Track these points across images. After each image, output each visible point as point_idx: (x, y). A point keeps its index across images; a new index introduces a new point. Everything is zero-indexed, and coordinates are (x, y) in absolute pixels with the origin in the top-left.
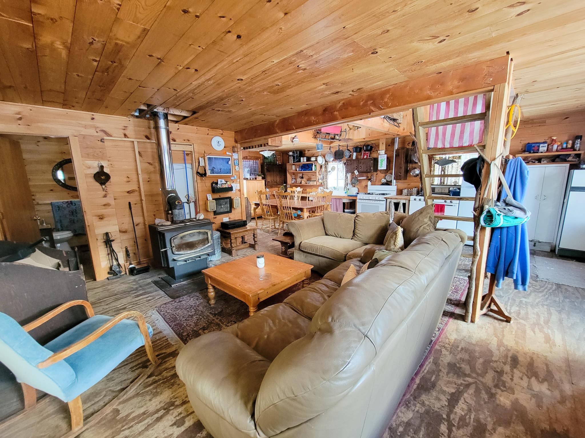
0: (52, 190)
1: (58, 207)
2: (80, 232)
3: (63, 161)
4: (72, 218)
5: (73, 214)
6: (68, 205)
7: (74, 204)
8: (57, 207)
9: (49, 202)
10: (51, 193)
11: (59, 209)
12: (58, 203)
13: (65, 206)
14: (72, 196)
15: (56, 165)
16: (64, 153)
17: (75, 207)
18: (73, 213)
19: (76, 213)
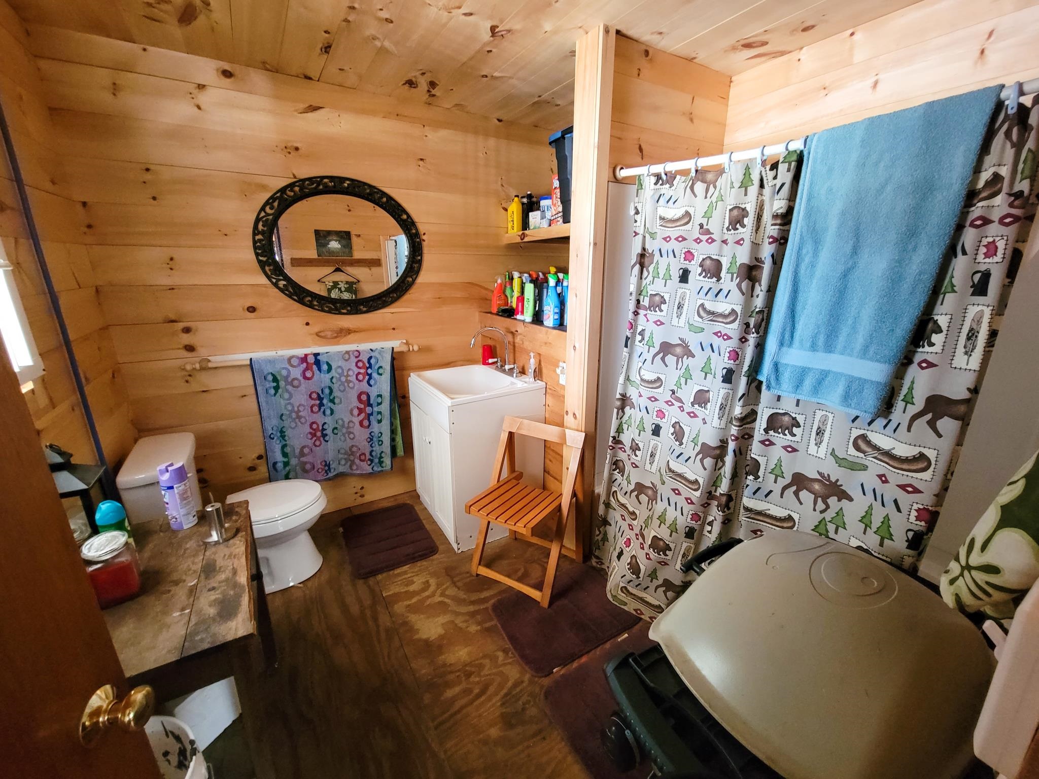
0: (252, 309)
1: (275, 379)
2: (341, 469)
3: (291, 186)
4: (319, 419)
5: (321, 405)
6: (307, 369)
7: (325, 367)
8: (270, 378)
9: (243, 358)
10: (252, 322)
11: (277, 388)
12: (271, 361)
13: (296, 373)
14: (317, 334)
15: (267, 203)
16: (297, 149)
17: (329, 376)
18: (320, 398)
19: (332, 401)
